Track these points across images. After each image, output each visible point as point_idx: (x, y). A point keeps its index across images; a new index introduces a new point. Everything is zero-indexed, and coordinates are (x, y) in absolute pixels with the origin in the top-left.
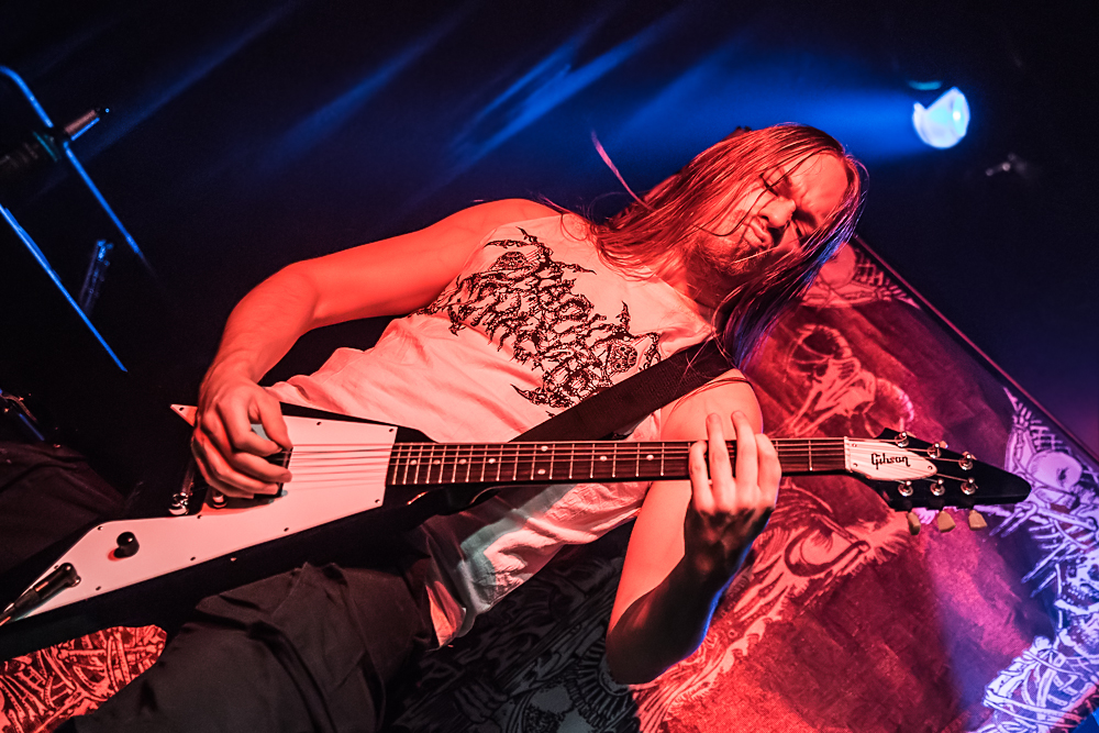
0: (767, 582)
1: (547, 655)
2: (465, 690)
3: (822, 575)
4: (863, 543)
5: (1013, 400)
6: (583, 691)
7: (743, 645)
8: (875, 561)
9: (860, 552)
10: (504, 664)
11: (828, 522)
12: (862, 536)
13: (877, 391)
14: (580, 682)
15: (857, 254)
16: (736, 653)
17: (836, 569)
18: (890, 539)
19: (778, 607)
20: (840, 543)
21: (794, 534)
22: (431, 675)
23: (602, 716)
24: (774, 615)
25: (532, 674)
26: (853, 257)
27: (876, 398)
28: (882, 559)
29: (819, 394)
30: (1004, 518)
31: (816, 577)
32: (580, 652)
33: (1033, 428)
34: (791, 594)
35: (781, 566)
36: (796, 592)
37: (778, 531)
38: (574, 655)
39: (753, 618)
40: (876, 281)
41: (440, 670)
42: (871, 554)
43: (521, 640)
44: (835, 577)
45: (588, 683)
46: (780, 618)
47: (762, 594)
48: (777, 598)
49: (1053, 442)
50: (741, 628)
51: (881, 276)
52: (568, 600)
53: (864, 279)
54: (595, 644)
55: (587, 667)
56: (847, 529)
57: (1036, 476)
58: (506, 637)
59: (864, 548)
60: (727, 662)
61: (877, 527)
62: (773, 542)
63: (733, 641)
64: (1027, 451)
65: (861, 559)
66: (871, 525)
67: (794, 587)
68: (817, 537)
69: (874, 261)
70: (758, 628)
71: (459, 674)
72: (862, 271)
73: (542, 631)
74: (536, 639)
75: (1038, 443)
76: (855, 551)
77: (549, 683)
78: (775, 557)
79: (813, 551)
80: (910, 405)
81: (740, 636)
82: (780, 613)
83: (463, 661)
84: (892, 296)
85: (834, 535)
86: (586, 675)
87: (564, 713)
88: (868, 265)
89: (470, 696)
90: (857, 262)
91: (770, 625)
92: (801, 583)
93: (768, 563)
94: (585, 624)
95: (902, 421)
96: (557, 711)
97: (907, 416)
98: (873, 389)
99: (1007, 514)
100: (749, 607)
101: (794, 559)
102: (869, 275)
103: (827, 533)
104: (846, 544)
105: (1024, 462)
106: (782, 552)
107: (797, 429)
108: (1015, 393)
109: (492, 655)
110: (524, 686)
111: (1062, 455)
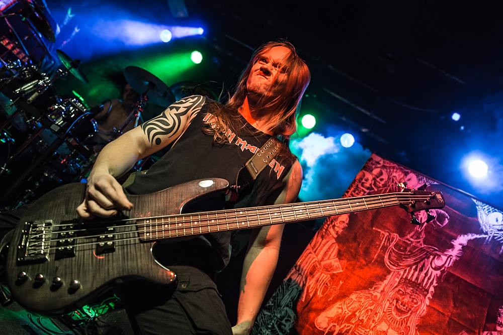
0: (429, 275)
1: (376, 314)
2: (358, 331)
3: (443, 268)
4: (451, 256)
5: (475, 201)
6: (390, 322)
7: (429, 295)
8: (456, 260)
9: (451, 258)
10: (365, 320)
11: (439, 253)
12: (449, 254)
13: (436, 212)
14: (388, 319)
15: (416, 175)
16: (429, 298)
17: (446, 265)
18: (458, 252)
19: (435, 281)
20: (444, 258)
21: (431, 259)
22: (346, 329)
23: (398, 328)
24: (435, 284)
25: (374, 321)
26: (415, 177)
27: (437, 214)
28: (458, 259)
29: (421, 218)
30: (486, 238)
31: (442, 269)
32: (385, 311)
33: (483, 208)
34: (437, 276)
35: (431, 269)
36: (438, 275)
37: (426, 259)
38: (384, 312)
39: (429, 287)
40: (424, 181)
41: (348, 326)
42: (454, 258)
43: (367, 311)
44: (448, 268)
45: (391, 319)
46: (437, 285)
47: (429, 279)
48: (433, 280)
49: (491, 210)
50: (427, 291)
51: (425, 179)
52: (376, 296)
53: (421, 182)
54: (388, 307)
55: (389, 314)
56: (445, 253)
57: (490, 223)
58: (362, 313)
59: (452, 257)
60: (427, 302)
61: (452, 250)
62: (426, 263)
63: (426, 295)
64: (484, 216)
65: (452, 261)
66: (450, 250)
67: (437, 274)
68: (437, 258)
69: (421, 175)
70: (432, 289)
71: (354, 326)
72: (419, 180)
73: (372, 307)
74: (371, 310)
75: (487, 212)
76: (449, 259)
77: (380, 322)
78: (428, 268)
79: (438, 263)
80: (447, 214)
81: (428, 293)
82: (436, 283)
83: (353, 322)
84: (430, 184)
85: (442, 256)
86: (389, 317)
87: (387, 330)
88: (420, 178)
89: (359, 332)
90: (417, 177)
91: (435, 287)
92: (438, 272)
93: (427, 269)
94: (383, 302)
95: (446, 219)
96: (385, 330)
97: (447, 217)
98: (435, 212)
99: (486, 236)
100: (426, 284)
101: (433, 266)
102: (422, 180)
103: (439, 256)
104: (446, 257)
105: (485, 220)
106: (429, 265)
107: (419, 229)
108: (474, 198)
109: (360, 318)
110: (373, 325)
111: (495, 213)
